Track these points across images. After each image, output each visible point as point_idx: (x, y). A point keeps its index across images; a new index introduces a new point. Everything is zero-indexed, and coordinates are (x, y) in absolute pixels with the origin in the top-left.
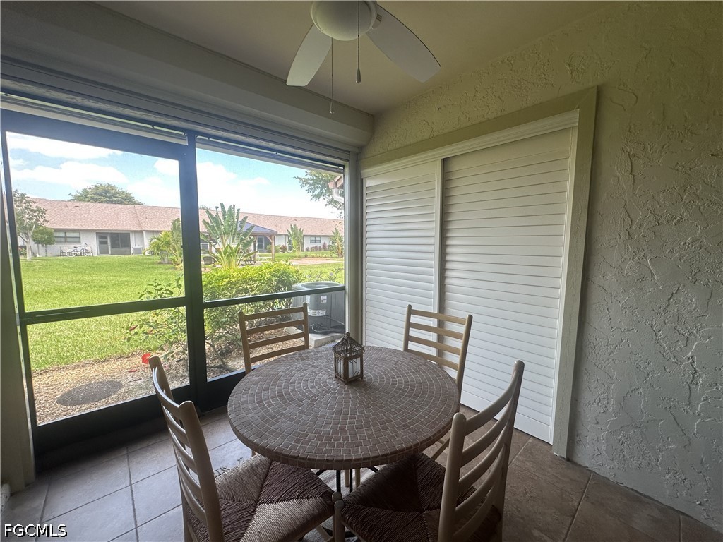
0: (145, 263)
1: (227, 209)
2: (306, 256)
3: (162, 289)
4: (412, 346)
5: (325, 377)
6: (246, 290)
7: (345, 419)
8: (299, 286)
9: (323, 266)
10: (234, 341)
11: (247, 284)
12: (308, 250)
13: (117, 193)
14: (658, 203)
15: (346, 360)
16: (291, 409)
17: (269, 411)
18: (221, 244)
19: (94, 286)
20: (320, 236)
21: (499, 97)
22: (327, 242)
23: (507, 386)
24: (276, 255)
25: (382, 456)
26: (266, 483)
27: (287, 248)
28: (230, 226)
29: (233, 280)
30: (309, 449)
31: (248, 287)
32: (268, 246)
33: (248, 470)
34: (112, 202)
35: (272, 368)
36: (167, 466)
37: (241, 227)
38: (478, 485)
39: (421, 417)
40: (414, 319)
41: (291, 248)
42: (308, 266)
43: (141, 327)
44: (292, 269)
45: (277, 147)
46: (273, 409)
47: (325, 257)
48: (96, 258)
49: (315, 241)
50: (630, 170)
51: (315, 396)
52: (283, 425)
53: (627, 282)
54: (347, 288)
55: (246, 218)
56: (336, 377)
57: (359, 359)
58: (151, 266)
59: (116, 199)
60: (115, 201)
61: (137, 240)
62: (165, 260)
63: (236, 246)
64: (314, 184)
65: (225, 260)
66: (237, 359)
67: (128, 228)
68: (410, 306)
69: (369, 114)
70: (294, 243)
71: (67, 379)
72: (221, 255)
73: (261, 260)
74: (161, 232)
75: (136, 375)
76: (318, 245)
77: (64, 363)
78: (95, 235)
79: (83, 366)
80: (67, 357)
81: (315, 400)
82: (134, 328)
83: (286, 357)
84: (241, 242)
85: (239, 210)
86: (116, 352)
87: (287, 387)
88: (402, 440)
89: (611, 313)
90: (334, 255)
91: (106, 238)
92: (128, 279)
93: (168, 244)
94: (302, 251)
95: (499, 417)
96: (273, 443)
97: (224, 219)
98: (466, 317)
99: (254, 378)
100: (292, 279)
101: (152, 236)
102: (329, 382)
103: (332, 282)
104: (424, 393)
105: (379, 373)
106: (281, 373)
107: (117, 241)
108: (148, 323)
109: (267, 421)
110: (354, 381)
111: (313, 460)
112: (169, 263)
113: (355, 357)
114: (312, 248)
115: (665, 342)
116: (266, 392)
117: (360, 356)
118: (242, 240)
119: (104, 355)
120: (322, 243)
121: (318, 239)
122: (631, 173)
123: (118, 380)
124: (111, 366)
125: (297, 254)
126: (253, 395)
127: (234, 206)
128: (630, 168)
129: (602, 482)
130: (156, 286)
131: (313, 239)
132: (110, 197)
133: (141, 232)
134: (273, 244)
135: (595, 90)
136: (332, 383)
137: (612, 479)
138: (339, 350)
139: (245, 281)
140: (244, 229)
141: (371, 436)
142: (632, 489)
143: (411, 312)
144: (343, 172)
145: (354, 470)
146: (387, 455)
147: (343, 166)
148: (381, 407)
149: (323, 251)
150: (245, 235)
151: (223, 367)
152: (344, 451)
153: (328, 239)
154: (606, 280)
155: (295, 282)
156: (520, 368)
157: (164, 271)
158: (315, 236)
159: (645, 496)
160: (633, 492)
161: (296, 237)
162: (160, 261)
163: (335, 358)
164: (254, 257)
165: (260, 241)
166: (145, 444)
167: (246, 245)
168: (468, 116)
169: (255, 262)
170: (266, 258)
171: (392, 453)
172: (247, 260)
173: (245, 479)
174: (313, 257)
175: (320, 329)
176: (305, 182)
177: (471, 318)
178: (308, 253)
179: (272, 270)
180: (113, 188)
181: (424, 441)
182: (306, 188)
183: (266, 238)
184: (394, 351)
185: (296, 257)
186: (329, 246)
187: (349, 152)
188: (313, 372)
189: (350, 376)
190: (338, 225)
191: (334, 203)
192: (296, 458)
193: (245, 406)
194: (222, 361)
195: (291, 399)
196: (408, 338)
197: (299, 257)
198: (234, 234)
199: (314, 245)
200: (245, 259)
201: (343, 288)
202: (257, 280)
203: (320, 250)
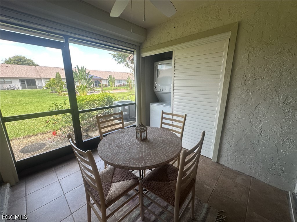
0: (44, 93)
1: (80, 68)
2: (116, 89)
3: (58, 105)
4: (164, 126)
5: (133, 139)
6: (93, 105)
7: (142, 153)
8: (116, 103)
9: (124, 93)
10: (90, 125)
11: (94, 102)
12: (117, 86)
13: (26, 60)
14: (256, 71)
15: (141, 133)
16: (122, 151)
17: (114, 152)
18: (78, 84)
19: (23, 104)
20: (122, 80)
21: (200, 24)
22: (125, 82)
23: (199, 140)
24: (103, 88)
25: (157, 165)
26: (114, 176)
27: (108, 85)
28: (82, 76)
29: (88, 100)
30: (131, 164)
31: (95, 103)
32: (99, 85)
33: (106, 172)
34: (24, 64)
35: (112, 136)
36: (72, 173)
37: (87, 76)
38: (188, 173)
39: (169, 151)
40: (164, 116)
41: (109, 85)
42: (118, 93)
43: (51, 121)
44: (112, 95)
45: (105, 43)
46: (115, 151)
47: (124, 89)
48: (21, 90)
49: (120, 82)
50: (247, 58)
51: (130, 146)
52: (120, 157)
53: (242, 101)
54: (136, 103)
55: (89, 72)
56: (137, 139)
57: (145, 132)
58: (47, 94)
59: (26, 63)
60: (26, 64)
61: (39, 82)
62: (54, 91)
63: (85, 85)
64: (118, 56)
65: (81, 92)
66: (93, 132)
67: (34, 77)
68: (163, 111)
69: (144, 28)
70: (111, 83)
71: (21, 143)
72: (79, 89)
73: (97, 91)
74: (50, 78)
75: (51, 140)
76: (121, 84)
77: (19, 137)
78: (19, 80)
79: (27, 138)
80: (19, 134)
81: (130, 147)
82: (48, 122)
83: (116, 132)
84: (88, 83)
85: (86, 69)
86: (41, 131)
87: (119, 143)
88: (163, 159)
89: (236, 112)
90: (128, 88)
91: (24, 81)
92: (38, 100)
93: (54, 84)
94: (114, 86)
95: (195, 151)
96: (118, 163)
97: (79, 73)
98: (184, 115)
99: (106, 140)
100: (113, 100)
101: (46, 80)
102: (134, 140)
103: (129, 100)
104: (170, 143)
105: (152, 137)
106: (116, 138)
107: (30, 83)
108: (54, 119)
109: (114, 155)
110: (144, 140)
111: (133, 167)
112: (55, 93)
113: (144, 131)
114: (118, 85)
115: (253, 122)
116: (111, 145)
117: (146, 131)
118: (88, 82)
119: (35, 133)
120: (123, 83)
121: (121, 81)
122: (248, 59)
123: (44, 143)
124: (39, 137)
125: (112, 88)
126: (106, 146)
127: (83, 67)
128: (248, 57)
129: (228, 169)
130: (55, 104)
131: (119, 81)
132: (23, 62)
133: (41, 79)
134: (102, 84)
135: (238, 23)
136: (136, 141)
137: (231, 168)
138: (138, 129)
139: (93, 101)
140: (89, 77)
141: (152, 159)
142: (237, 171)
143: (163, 113)
144: (133, 54)
145: (143, 170)
146: (158, 164)
147: (133, 52)
148: (155, 149)
149: (123, 86)
150: (89, 80)
151: (87, 136)
152: (143, 164)
153: (125, 81)
154: (235, 100)
155: (114, 101)
156: (204, 133)
157: (54, 96)
158: (120, 80)
159: (241, 172)
160: (237, 172)
161: (111, 80)
162: (51, 91)
163: (136, 132)
164: (94, 90)
165: (96, 82)
166: (61, 166)
167: (90, 84)
168: (187, 32)
169: (94, 92)
170: (99, 90)
171: (160, 164)
172: (91, 91)
173: (106, 175)
174: (119, 89)
175: (125, 120)
176: (114, 56)
177: (186, 115)
178: (117, 87)
179: (104, 96)
180: (24, 57)
181: (171, 159)
182: (115, 58)
183: (98, 81)
184: (157, 128)
185: (111, 89)
186: (126, 84)
187: (136, 45)
188: (128, 137)
189: (142, 138)
190: (130, 75)
191: (127, 65)
192: (127, 167)
193: (104, 150)
194: (87, 133)
195: (121, 147)
196: (162, 123)
197: (113, 89)
198: (84, 80)
199: (119, 84)
200: (90, 90)
201: (135, 103)
202: (98, 100)
203: (122, 86)
